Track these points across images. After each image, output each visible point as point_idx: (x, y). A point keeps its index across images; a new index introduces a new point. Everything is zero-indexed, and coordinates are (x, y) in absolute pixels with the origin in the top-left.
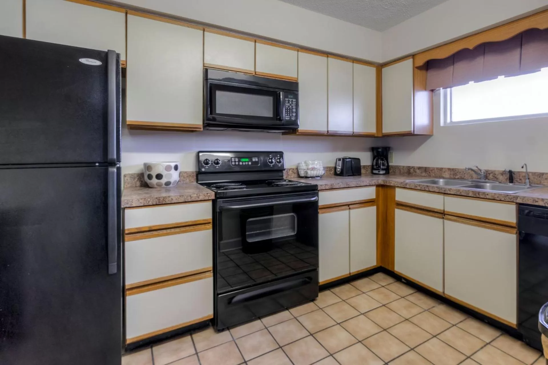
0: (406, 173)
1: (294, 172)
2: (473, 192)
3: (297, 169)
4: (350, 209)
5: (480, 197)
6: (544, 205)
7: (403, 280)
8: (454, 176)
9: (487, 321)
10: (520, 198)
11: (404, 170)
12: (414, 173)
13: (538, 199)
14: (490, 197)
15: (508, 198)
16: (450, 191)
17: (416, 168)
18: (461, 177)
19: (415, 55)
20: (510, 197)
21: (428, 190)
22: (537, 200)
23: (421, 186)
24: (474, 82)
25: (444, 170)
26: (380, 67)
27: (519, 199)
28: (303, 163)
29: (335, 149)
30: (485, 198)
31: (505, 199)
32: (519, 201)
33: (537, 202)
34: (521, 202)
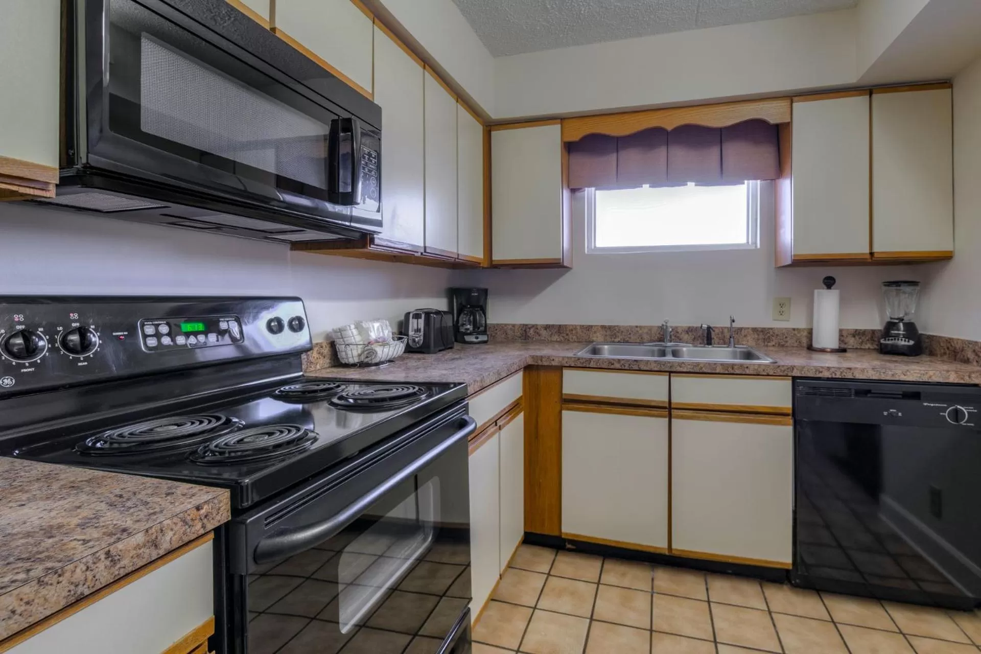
0: (520, 337)
1: (322, 354)
2: (722, 365)
3: (333, 345)
4: (500, 428)
5: (735, 373)
6: (830, 376)
7: (569, 546)
8: (613, 339)
9: (730, 571)
10: (797, 369)
11: (514, 332)
12: (537, 337)
13: (822, 367)
14: (752, 372)
15: (779, 371)
16: (681, 367)
17: (539, 327)
18: (624, 340)
19: (564, 119)
20: (783, 369)
21: (637, 369)
22: (821, 370)
23: (622, 362)
24: (650, 187)
25: (594, 329)
26: (490, 127)
27: (795, 370)
28: (353, 326)
29: (396, 293)
30: (744, 373)
31: (774, 373)
32: (796, 373)
33: (822, 372)
34: (799, 375)
